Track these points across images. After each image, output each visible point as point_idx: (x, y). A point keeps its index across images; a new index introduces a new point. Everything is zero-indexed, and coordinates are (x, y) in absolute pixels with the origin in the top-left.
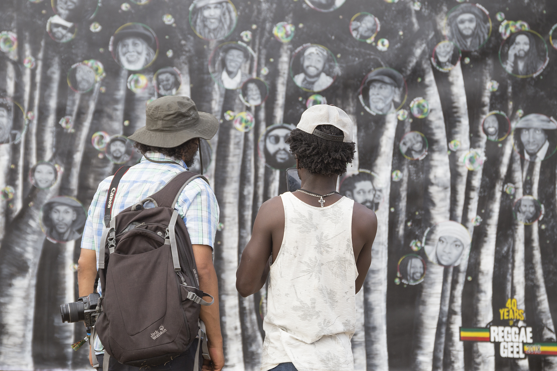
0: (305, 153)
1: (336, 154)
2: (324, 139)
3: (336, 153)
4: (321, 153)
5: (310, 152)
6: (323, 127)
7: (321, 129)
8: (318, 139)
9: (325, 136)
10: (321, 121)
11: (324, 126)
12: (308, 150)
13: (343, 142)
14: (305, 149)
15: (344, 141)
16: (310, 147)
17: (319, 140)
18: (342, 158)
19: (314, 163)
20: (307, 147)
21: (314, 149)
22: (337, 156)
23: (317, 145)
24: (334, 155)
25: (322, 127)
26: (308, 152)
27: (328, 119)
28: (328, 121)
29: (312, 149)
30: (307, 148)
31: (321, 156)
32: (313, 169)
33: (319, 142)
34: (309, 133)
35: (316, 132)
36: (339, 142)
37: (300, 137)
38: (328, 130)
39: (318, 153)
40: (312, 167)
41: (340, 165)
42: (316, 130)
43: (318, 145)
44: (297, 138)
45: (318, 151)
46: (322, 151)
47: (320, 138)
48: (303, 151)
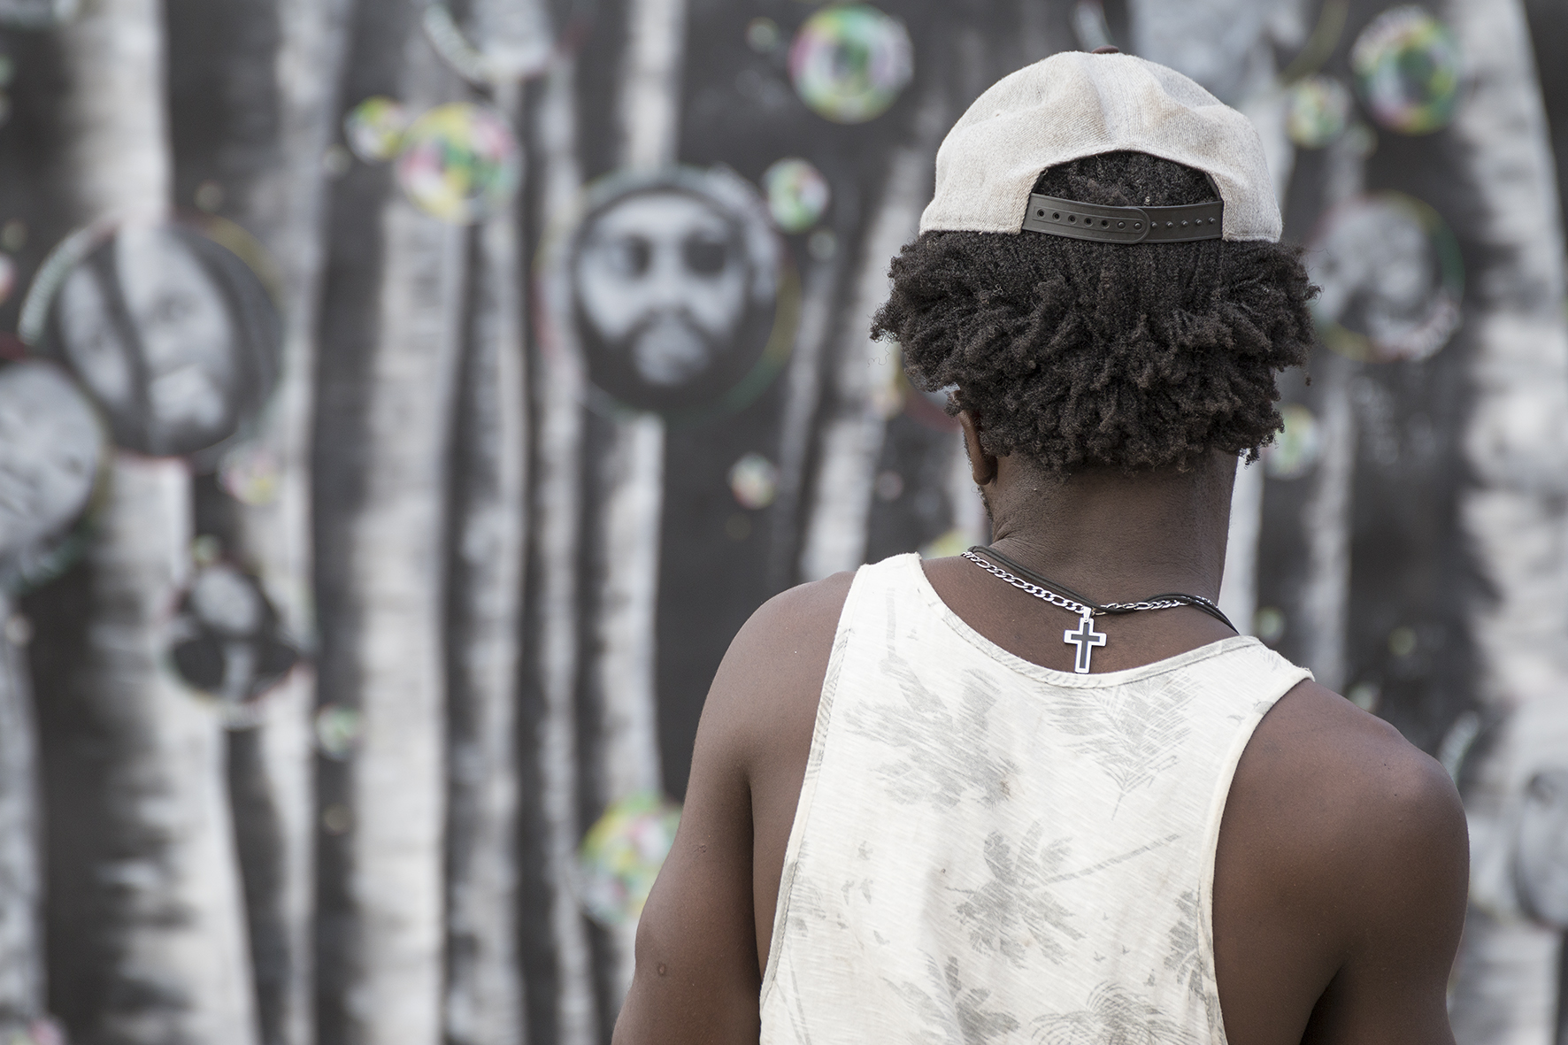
0: (1002, 355)
1: (1197, 319)
2: (1101, 244)
3: (1195, 312)
4: (1102, 334)
5: (1033, 343)
6: (1081, 172)
7: (1068, 189)
8: (1064, 255)
9: (1104, 223)
10: (1060, 141)
11: (1085, 164)
12: (1020, 331)
13: (1225, 236)
14: (1002, 334)
15: (1229, 231)
16: (1025, 311)
17: (1073, 258)
18: (1236, 333)
19: (1071, 405)
20: (1010, 315)
21: (1052, 319)
22: (1208, 327)
23: (1065, 287)
24: (1184, 326)
25: (1073, 177)
26: (1020, 344)
27: (1098, 119)
28: (1102, 133)
29: (1044, 317)
30: (1010, 326)
31: (1107, 351)
32: (1072, 438)
33: (1075, 268)
34: (1001, 229)
35: (1041, 213)
36: (1199, 242)
37: (953, 271)
38: (1114, 182)
39: (1082, 341)
40: (1066, 429)
41: (1234, 387)
42: (1044, 202)
43: (1075, 287)
44: (936, 282)
45: (1081, 328)
46: (1106, 320)
47: (1073, 240)
48: (988, 344)
